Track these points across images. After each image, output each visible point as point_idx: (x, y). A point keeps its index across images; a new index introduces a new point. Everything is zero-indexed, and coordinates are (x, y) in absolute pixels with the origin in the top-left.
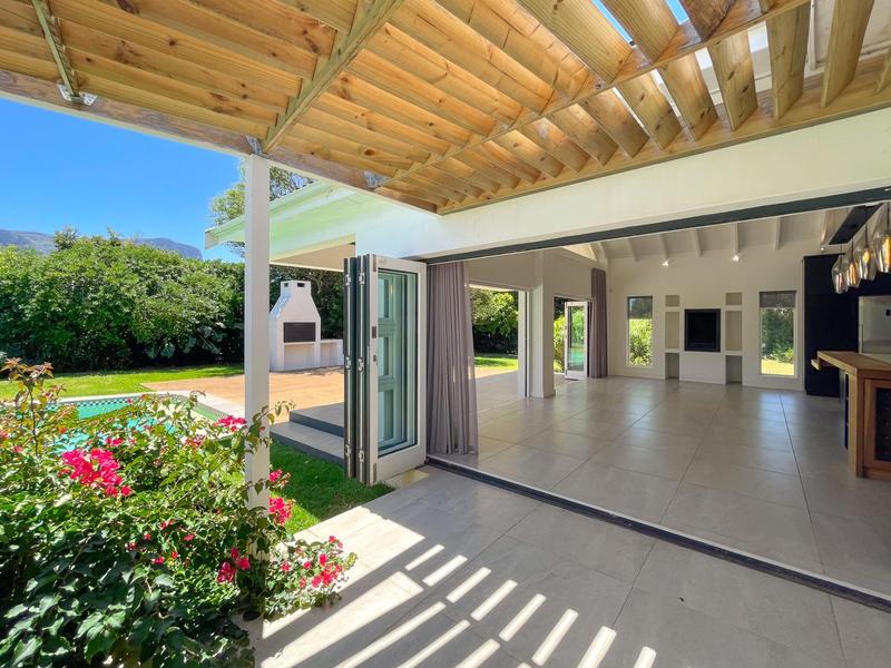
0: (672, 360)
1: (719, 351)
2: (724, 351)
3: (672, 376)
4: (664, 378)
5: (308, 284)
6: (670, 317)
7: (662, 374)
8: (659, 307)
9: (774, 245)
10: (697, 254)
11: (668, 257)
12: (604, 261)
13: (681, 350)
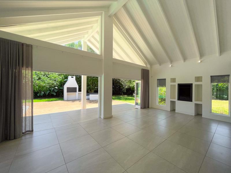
0: (173, 103)
1: (192, 101)
2: (194, 101)
3: (173, 110)
4: (170, 110)
5: (74, 77)
6: (172, 87)
7: (169, 109)
8: (168, 83)
9: (217, 54)
10: (182, 61)
11: (171, 63)
12: (149, 66)
13: (176, 100)
